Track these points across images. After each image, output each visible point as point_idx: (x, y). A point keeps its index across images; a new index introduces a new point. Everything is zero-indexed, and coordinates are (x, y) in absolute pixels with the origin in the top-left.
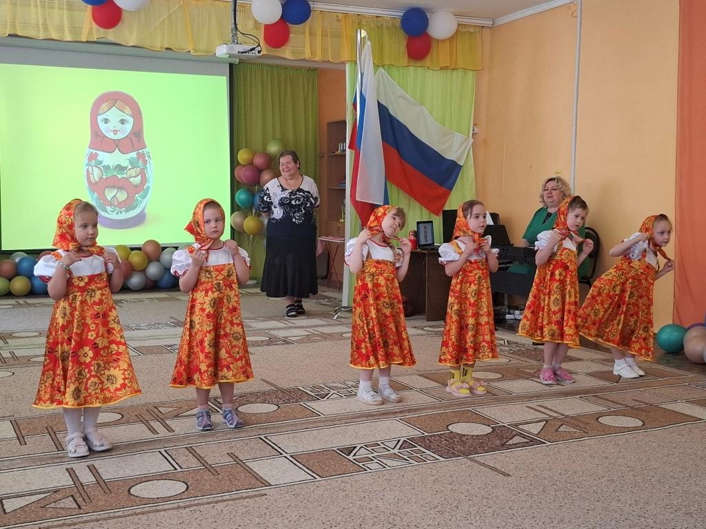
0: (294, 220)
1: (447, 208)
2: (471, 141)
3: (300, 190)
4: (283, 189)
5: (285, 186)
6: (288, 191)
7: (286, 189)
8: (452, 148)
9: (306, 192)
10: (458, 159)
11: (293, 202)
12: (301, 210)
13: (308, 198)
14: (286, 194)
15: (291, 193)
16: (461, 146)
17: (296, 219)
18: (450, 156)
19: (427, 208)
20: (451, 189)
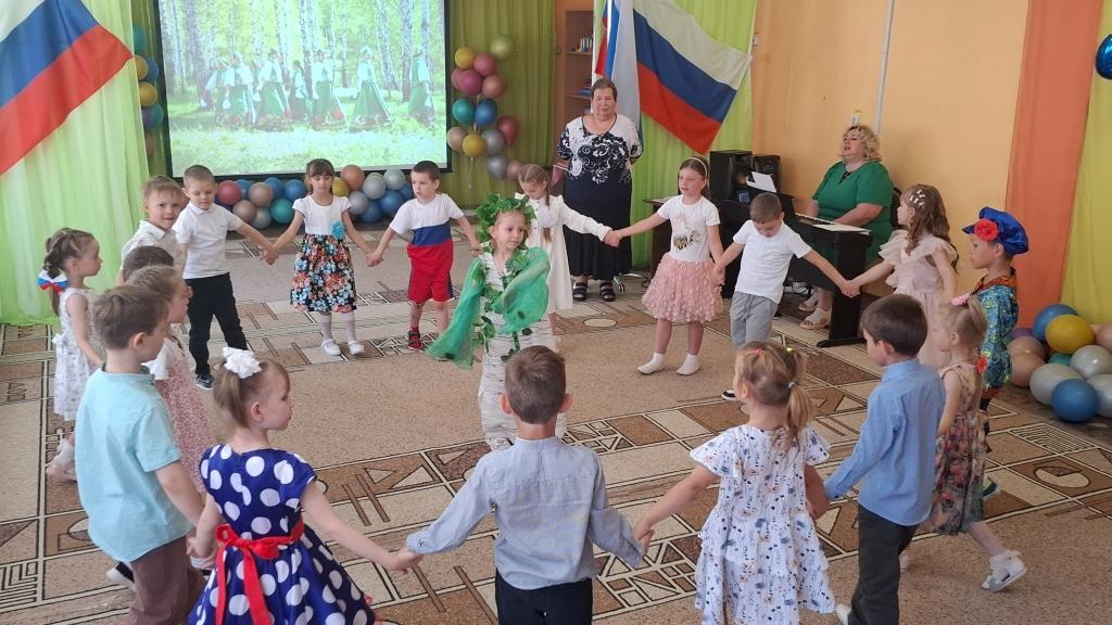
0: (594, 179)
1: (714, 148)
2: (750, 58)
3: (608, 135)
4: (586, 134)
5: (589, 130)
6: (591, 137)
7: (590, 134)
8: (724, 68)
9: (616, 139)
10: (732, 82)
11: (595, 154)
12: (604, 165)
13: (615, 148)
14: (588, 141)
15: (596, 140)
16: (737, 64)
17: (597, 177)
18: (722, 79)
19: (691, 146)
20: (721, 121)
